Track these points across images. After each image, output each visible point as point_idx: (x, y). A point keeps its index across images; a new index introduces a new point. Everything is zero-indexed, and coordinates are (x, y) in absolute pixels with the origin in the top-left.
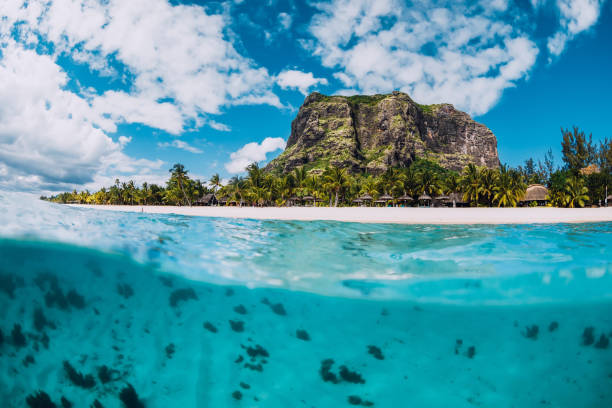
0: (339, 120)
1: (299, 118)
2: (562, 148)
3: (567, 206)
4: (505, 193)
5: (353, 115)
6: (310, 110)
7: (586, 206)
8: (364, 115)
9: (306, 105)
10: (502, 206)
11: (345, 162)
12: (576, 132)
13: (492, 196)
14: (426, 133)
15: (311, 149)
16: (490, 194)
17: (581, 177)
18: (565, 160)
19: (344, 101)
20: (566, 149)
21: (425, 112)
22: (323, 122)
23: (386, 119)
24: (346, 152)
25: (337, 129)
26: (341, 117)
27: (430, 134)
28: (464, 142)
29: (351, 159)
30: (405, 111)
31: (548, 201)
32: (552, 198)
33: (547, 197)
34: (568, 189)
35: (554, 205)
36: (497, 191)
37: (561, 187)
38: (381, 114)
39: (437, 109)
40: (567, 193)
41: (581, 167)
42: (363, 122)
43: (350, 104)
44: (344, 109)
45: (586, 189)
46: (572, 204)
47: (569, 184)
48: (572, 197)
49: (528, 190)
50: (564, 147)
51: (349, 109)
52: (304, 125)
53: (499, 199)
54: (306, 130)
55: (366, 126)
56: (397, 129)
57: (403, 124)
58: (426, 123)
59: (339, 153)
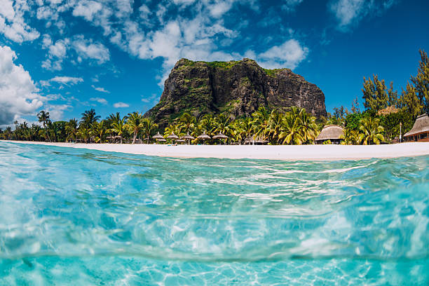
0: (200, 80)
3: (361, 142)
5: (211, 77)
8: (220, 77)
14: (268, 91)
15: (176, 102)
17: (378, 117)
19: (205, 65)
21: (268, 75)
22: (188, 81)
23: (236, 80)
25: (198, 87)
26: (202, 78)
27: (272, 92)
30: (252, 73)
32: (346, 137)
33: (341, 136)
38: (233, 76)
39: (278, 73)
42: (219, 82)
43: (209, 68)
44: (204, 71)
46: (366, 142)
48: (366, 135)
49: (324, 130)
51: (207, 72)
55: (221, 85)
56: (244, 88)
57: (249, 84)
58: (269, 83)
59: (198, 106)
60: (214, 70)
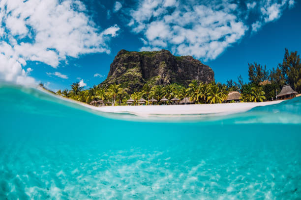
1: (114, 62)
2: (248, 73)
3: (253, 101)
4: (214, 96)
5: (141, 61)
6: (120, 58)
7: (264, 101)
8: (147, 61)
9: (118, 56)
10: (213, 103)
11: (136, 85)
12: (256, 64)
13: (206, 99)
14: (177, 70)
15: (119, 78)
16: (205, 97)
17: (260, 86)
18: (250, 79)
19: (137, 54)
20: (251, 74)
21: (178, 60)
22: (126, 64)
23: (157, 63)
24: (137, 79)
25: (132, 68)
26: (135, 62)
27: (180, 70)
28: (197, 74)
29: (139, 83)
30: (168, 59)
31: (241, 100)
32: (243, 98)
33: (240, 98)
34: (253, 92)
35: (245, 101)
36: (210, 95)
37: (249, 92)
38: (155, 61)
39: (184, 59)
40: (252, 95)
41: (259, 82)
42: (146, 64)
43: (140, 56)
44: (137, 58)
45: (263, 93)
46: (255, 100)
47: (253, 90)
48: (255, 97)
49: (229, 94)
50: (250, 73)
51: (139, 58)
52: (116, 66)
53: (211, 99)
54: (117, 68)
55: (147, 66)
56: (163, 68)
57: (166, 66)
58: (178, 65)
59: (133, 80)
60: (143, 57)
